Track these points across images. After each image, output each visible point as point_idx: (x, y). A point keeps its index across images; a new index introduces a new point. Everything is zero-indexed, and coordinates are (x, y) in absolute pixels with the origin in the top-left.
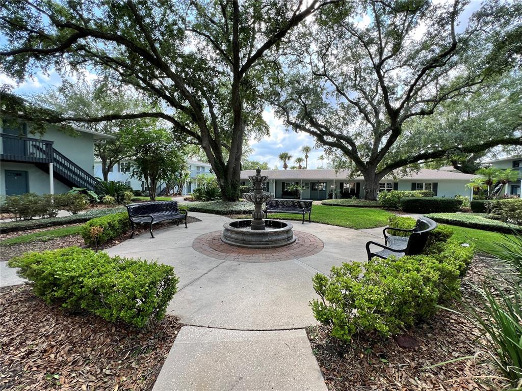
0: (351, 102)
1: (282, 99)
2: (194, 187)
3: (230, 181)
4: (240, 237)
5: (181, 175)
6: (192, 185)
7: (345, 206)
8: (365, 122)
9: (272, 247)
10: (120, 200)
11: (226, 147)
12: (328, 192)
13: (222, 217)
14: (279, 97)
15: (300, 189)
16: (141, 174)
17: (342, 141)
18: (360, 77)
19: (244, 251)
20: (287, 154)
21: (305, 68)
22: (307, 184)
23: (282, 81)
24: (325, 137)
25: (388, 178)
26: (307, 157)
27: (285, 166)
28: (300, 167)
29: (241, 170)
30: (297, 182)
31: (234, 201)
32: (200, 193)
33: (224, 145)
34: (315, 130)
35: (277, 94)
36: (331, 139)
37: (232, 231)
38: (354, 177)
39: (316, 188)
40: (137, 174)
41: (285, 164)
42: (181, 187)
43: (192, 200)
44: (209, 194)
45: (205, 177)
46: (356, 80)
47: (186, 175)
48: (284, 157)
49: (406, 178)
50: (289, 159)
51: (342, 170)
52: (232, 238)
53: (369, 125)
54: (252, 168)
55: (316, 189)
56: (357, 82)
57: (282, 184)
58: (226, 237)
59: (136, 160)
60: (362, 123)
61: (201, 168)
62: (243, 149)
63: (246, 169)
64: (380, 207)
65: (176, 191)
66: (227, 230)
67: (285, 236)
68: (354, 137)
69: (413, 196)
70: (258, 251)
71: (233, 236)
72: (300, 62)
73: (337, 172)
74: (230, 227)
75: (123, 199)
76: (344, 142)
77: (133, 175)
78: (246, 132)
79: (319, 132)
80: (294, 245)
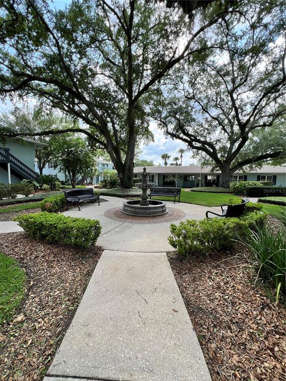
0: (213, 118)
1: (163, 115)
2: (101, 179)
3: (126, 175)
4: (133, 210)
5: (92, 170)
6: (100, 177)
7: (207, 192)
8: (223, 131)
9: (153, 216)
10: (53, 187)
11: (124, 151)
12: (196, 182)
13: (121, 199)
14: (161, 114)
15: (175, 180)
16: (66, 170)
17: (206, 146)
18: (220, 98)
19: (135, 218)
20: (167, 155)
21: (179, 93)
22: (181, 177)
23: (163, 103)
24: (194, 143)
25: (238, 172)
26: (181, 157)
27: (166, 164)
28: (177, 164)
29: (134, 167)
30: (174, 175)
31: (129, 188)
32: (106, 183)
33: (122, 149)
34: (187, 138)
35: (160, 112)
36: (198, 145)
37: (128, 207)
38: (215, 171)
39: (187, 179)
40: (63, 170)
41: (166, 162)
42: (92, 179)
43: (100, 188)
44: (112, 184)
45: (109, 171)
46: (216, 101)
47: (96, 170)
48: (165, 157)
49: (252, 172)
50: (168, 158)
51: (206, 166)
52: (128, 211)
53: (226, 134)
54: (142, 165)
55: (188, 181)
56: (218, 102)
57: (163, 176)
58: (124, 210)
59: (62, 160)
60: (221, 132)
61: (105, 165)
62: (135, 151)
63: (137, 165)
64: (231, 193)
65: (88, 181)
66: (125, 206)
67: (161, 210)
68: (215, 142)
69: (255, 184)
70: (144, 218)
71: (129, 209)
72: (176, 89)
73: (202, 168)
74: (127, 204)
75: (54, 187)
76: (207, 147)
77: (60, 171)
78: (138, 140)
79: (189, 140)
80: (167, 215)
